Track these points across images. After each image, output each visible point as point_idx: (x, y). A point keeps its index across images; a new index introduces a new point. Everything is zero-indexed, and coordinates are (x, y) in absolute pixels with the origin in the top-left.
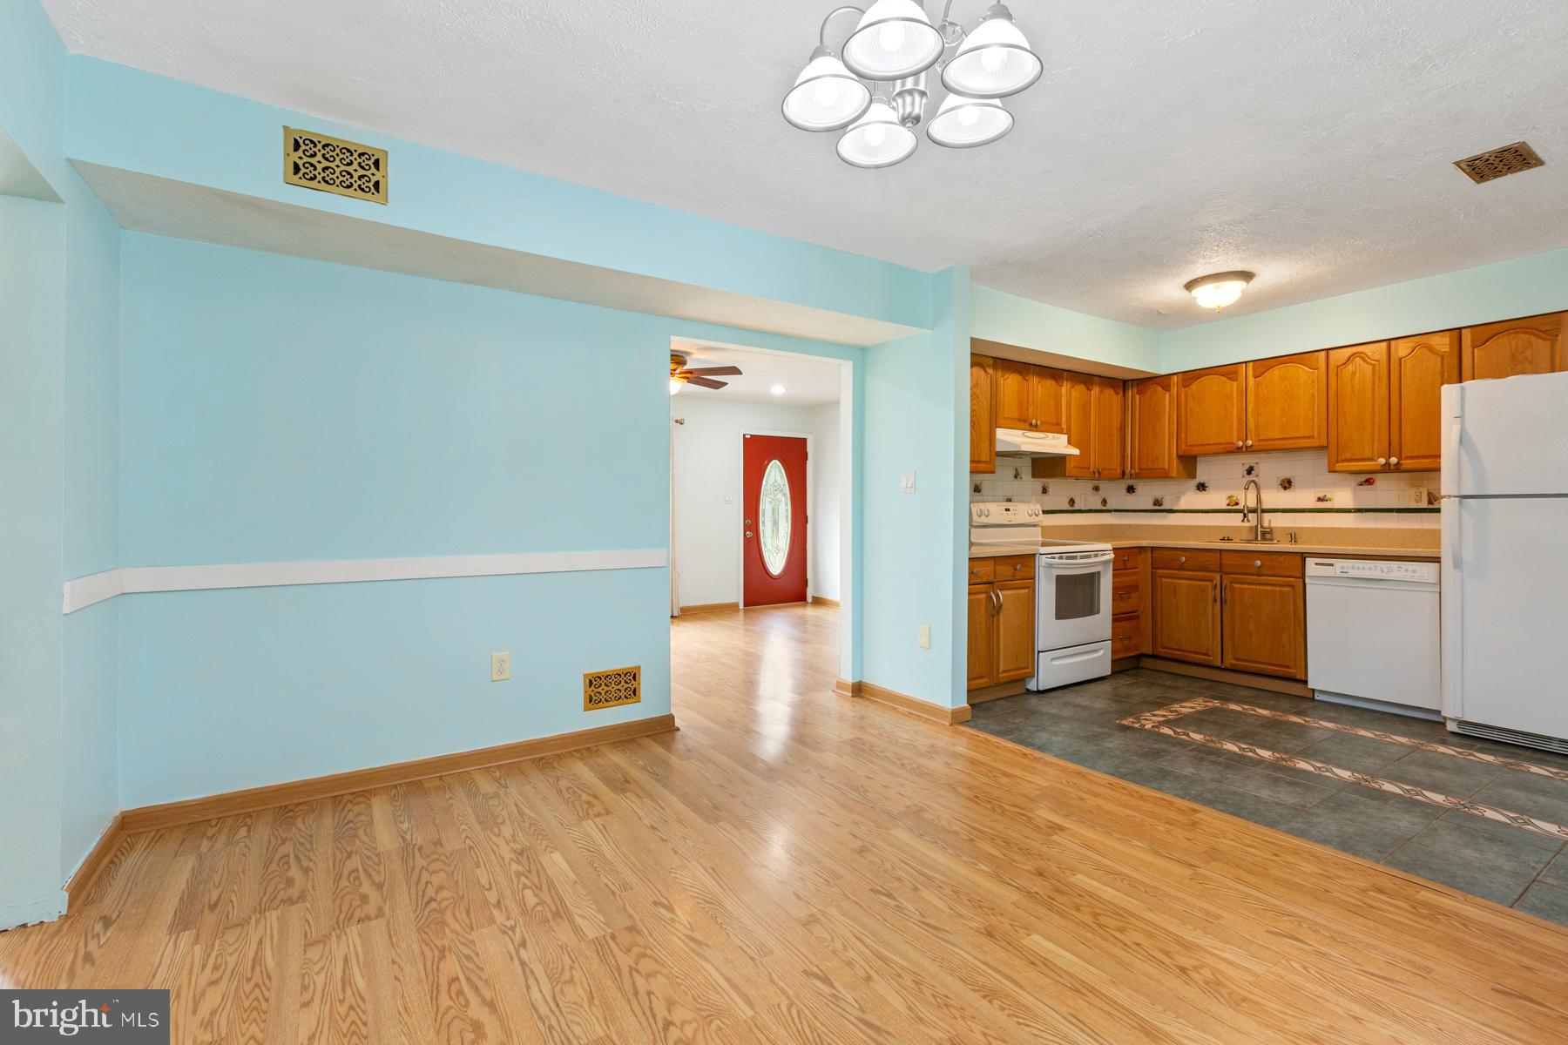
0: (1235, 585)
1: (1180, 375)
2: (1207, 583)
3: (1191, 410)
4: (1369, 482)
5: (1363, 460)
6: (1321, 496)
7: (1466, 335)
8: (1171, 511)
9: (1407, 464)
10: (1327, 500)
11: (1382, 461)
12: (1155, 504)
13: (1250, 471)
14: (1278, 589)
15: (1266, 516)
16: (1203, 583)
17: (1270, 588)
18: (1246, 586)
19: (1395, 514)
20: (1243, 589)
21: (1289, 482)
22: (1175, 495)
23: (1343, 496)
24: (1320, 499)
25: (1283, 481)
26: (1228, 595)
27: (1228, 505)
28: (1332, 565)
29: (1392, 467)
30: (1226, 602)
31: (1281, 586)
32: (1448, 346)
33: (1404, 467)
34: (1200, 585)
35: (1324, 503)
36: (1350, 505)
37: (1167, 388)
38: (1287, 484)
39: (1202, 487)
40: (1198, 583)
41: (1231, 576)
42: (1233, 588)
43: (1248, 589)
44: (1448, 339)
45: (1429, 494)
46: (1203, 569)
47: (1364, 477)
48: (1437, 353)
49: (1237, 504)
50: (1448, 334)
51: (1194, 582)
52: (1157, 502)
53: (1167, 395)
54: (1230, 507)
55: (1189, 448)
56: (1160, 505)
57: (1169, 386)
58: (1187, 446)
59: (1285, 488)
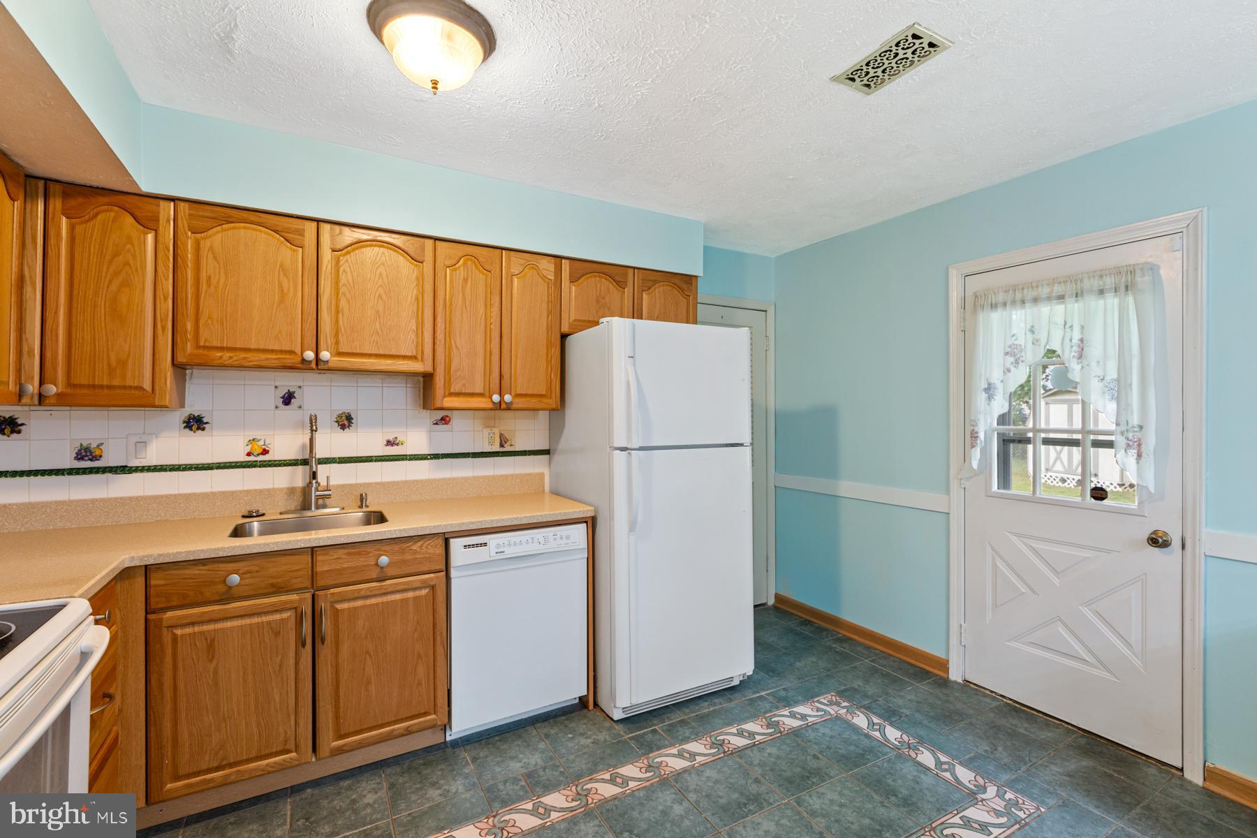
0: (339, 606)
1: (182, 204)
2: (285, 615)
3: (209, 279)
4: (445, 420)
5: (472, 395)
6: (391, 439)
7: (566, 265)
8: (125, 470)
9: (520, 403)
10: (397, 444)
11: (496, 398)
12: (79, 457)
13: (288, 399)
14: (410, 595)
15: (322, 470)
16: (277, 617)
17: (398, 597)
18: (359, 603)
19: (470, 460)
20: (355, 609)
21: (349, 418)
22: (133, 439)
23: (417, 439)
24: (389, 443)
25: (340, 416)
26: (326, 625)
27: (249, 454)
28: (485, 544)
29: (503, 406)
30: (323, 641)
31: (415, 589)
32: (553, 274)
33: (514, 406)
34: (269, 623)
35: (395, 447)
36: (425, 451)
37: (149, 223)
38: (345, 422)
39: (195, 423)
40: (265, 619)
41: (332, 591)
42: (336, 613)
43: (363, 607)
44: (553, 266)
45: (501, 435)
46: (277, 590)
47: (440, 414)
48: (544, 278)
49: (265, 452)
50: (553, 260)
51: (256, 620)
52: (84, 453)
53: (150, 237)
54: (251, 458)
55: (201, 351)
56: (94, 458)
57: (157, 220)
58: (199, 347)
59: (343, 427)
